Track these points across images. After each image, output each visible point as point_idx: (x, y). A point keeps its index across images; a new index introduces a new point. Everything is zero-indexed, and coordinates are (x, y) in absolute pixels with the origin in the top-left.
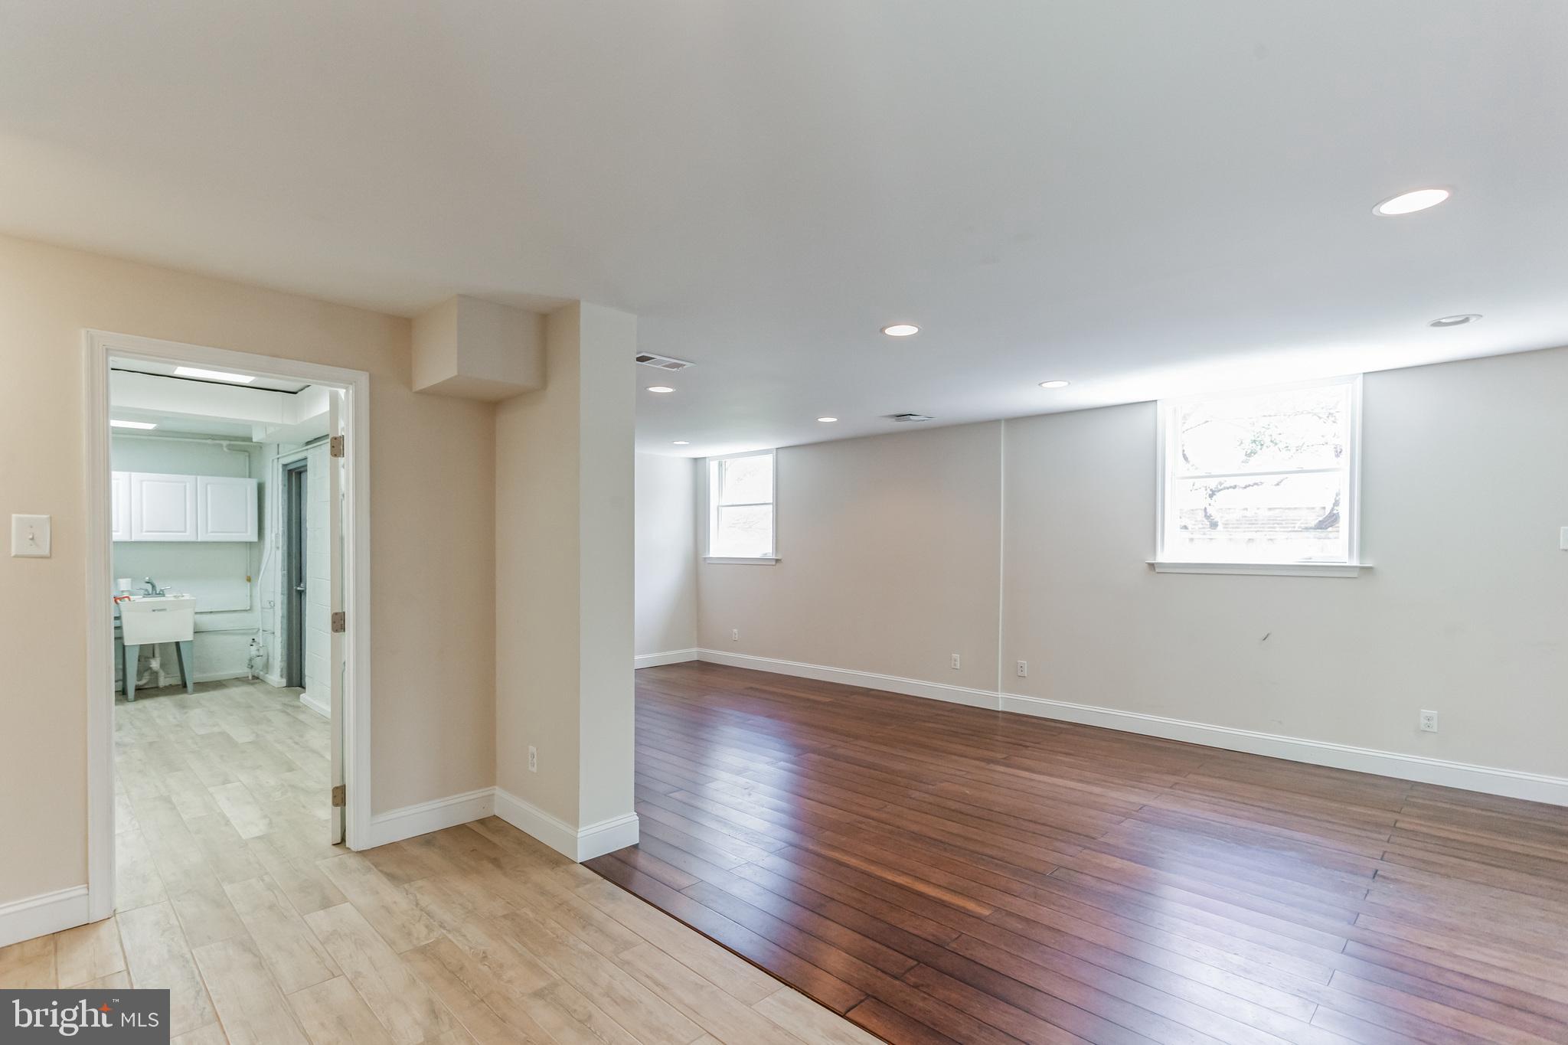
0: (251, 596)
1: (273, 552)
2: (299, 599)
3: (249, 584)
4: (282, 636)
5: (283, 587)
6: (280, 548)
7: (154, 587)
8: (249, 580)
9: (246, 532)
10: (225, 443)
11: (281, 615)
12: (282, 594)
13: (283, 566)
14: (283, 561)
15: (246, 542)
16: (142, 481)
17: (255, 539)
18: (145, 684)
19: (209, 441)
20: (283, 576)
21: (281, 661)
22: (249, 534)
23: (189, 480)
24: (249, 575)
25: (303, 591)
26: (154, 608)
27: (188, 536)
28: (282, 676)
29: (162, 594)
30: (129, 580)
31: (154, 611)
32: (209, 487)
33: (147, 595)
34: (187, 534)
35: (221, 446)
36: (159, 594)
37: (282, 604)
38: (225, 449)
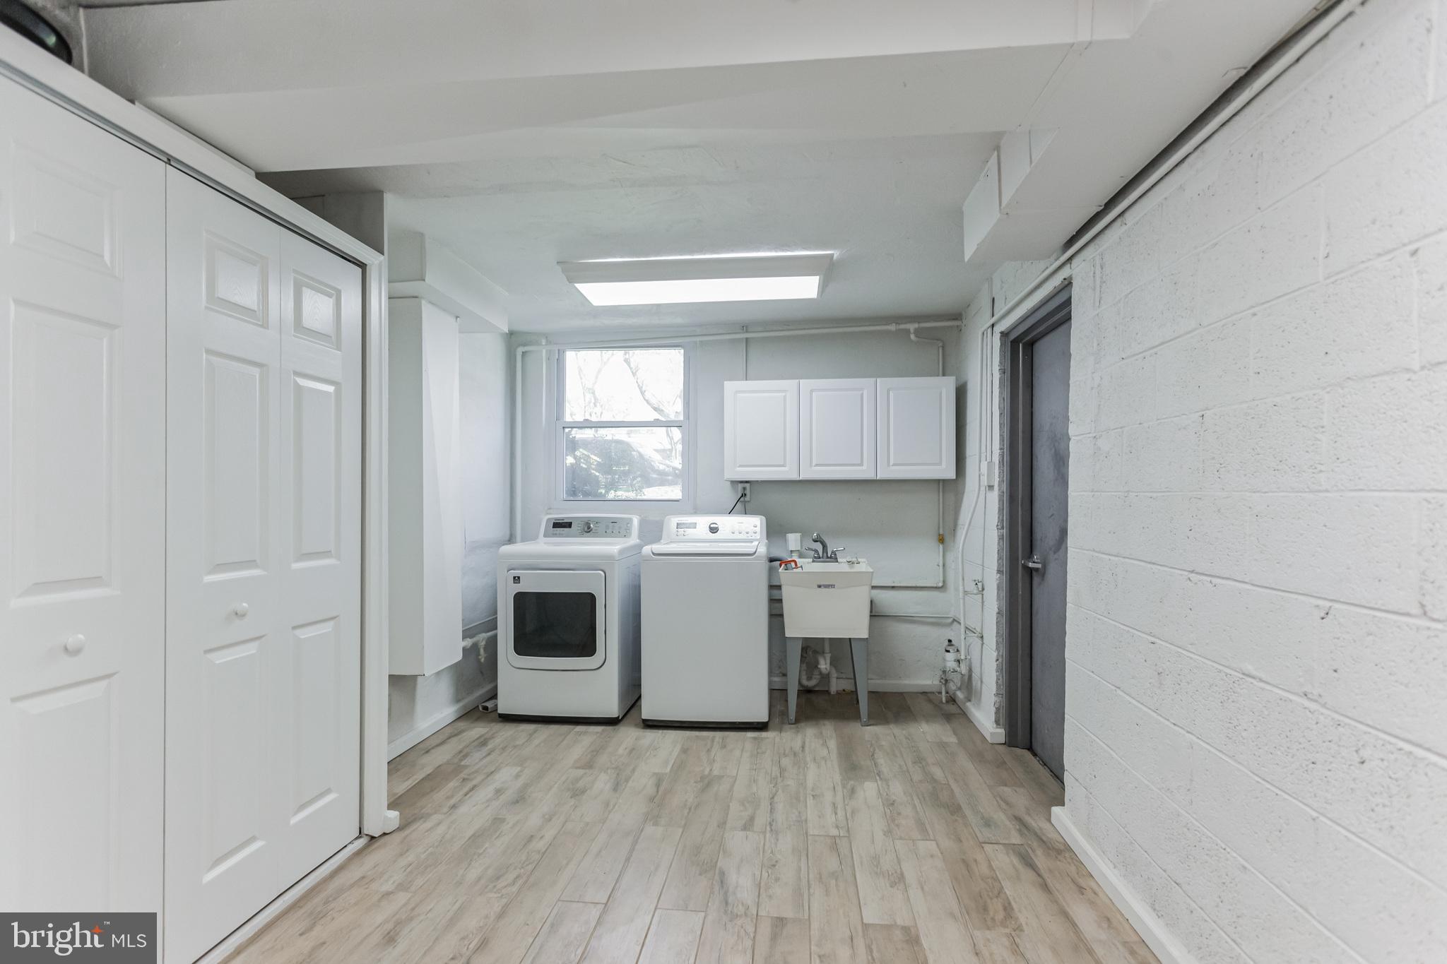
0: (944, 565)
1: (982, 493)
2: (1028, 585)
3: (941, 546)
4: (997, 649)
5: (1000, 558)
6: (996, 487)
7: (824, 546)
8: (941, 540)
9: (940, 464)
10: (912, 327)
11: (997, 610)
12: (999, 571)
13: (1001, 520)
14: (1001, 510)
15: (939, 481)
16: (812, 391)
17: (951, 474)
18: (815, 686)
19: (892, 327)
20: (1001, 538)
21: (997, 695)
22: (944, 466)
23: (865, 384)
24: (941, 532)
25: (1037, 570)
26: (819, 584)
27: (865, 472)
28: (997, 722)
29: (833, 558)
30: (798, 535)
31: (819, 586)
32: (891, 394)
33: (817, 558)
34: (864, 467)
35: (908, 331)
36: (831, 557)
37: (999, 588)
38: (912, 337)
